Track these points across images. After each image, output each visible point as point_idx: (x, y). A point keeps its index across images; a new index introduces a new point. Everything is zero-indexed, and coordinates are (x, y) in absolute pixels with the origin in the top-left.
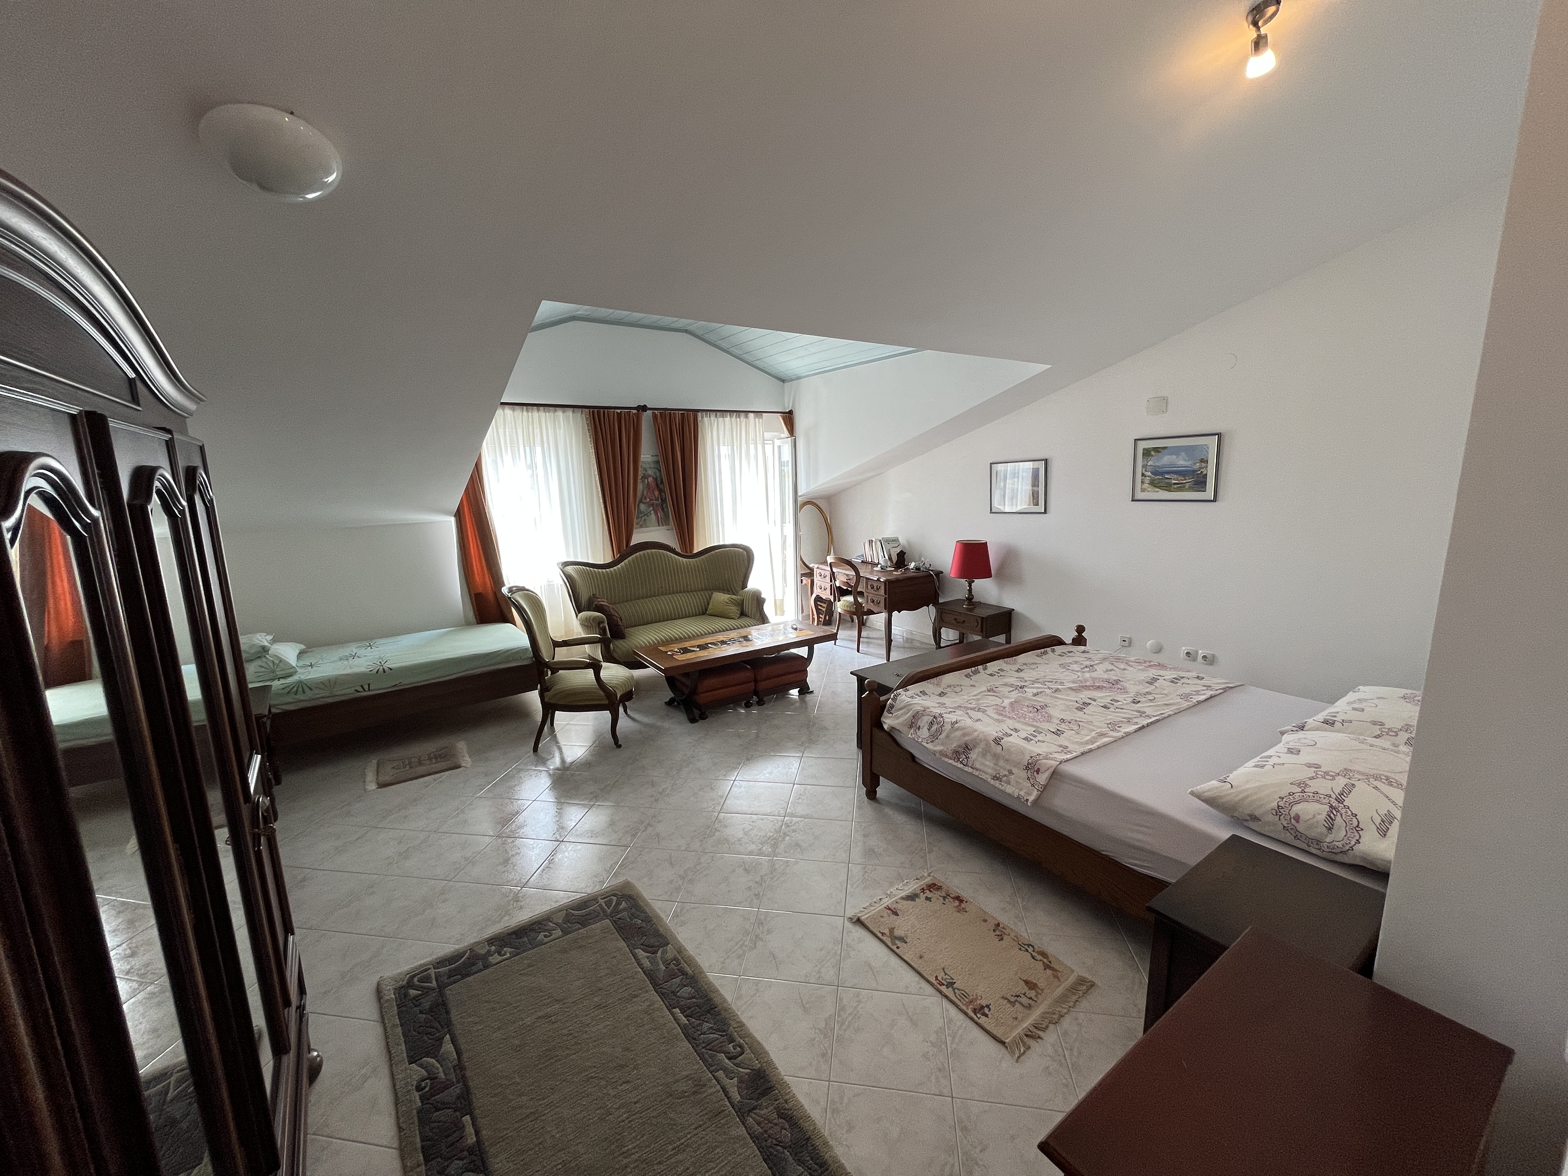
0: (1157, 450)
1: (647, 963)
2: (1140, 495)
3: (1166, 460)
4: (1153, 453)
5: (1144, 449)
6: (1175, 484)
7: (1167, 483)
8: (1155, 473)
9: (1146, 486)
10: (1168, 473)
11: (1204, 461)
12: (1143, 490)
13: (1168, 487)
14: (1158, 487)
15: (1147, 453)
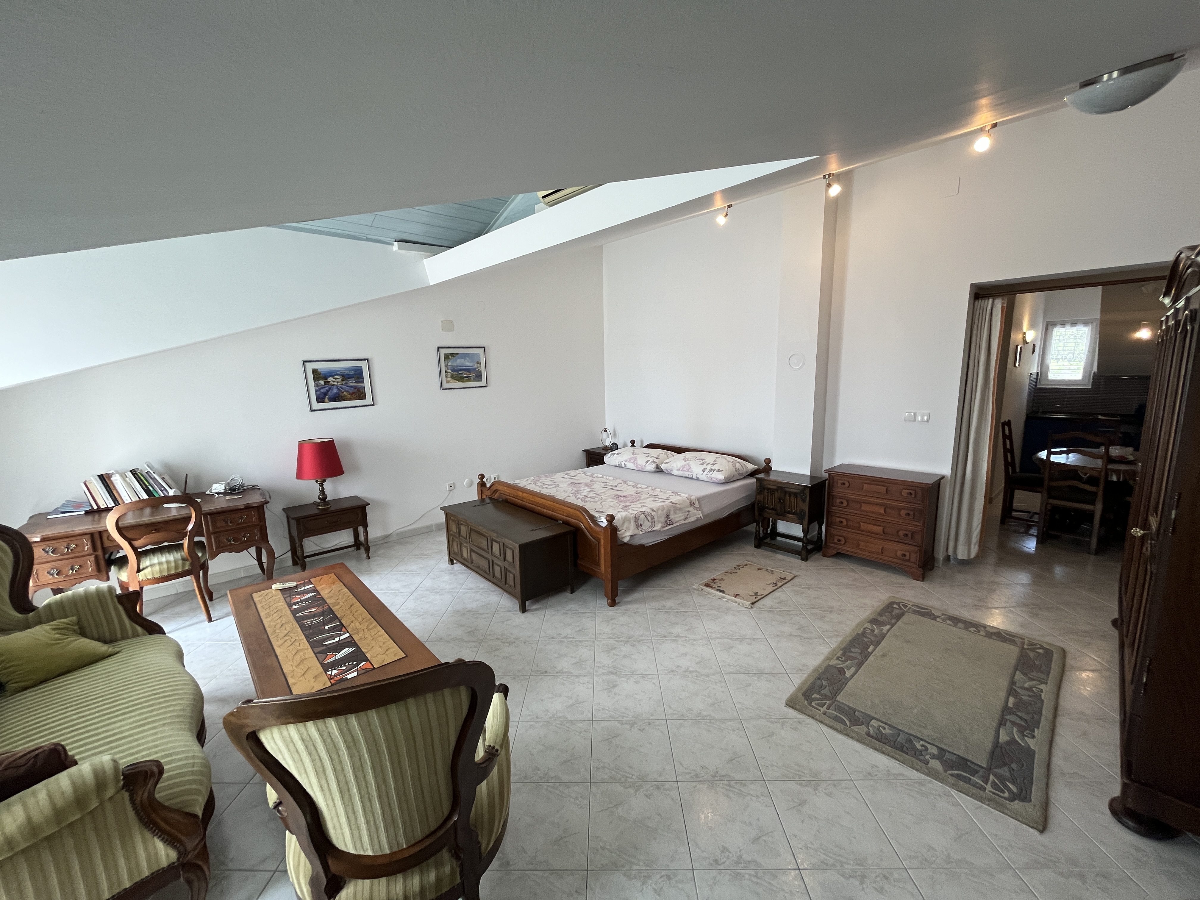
0: (452, 355)
1: (853, 670)
2: (446, 386)
3: (459, 362)
4: (450, 357)
5: (445, 354)
6: (466, 377)
7: (461, 377)
8: (453, 370)
9: (449, 379)
10: (461, 370)
11: (479, 363)
12: (447, 382)
13: (461, 379)
14: (456, 380)
15: (447, 357)
